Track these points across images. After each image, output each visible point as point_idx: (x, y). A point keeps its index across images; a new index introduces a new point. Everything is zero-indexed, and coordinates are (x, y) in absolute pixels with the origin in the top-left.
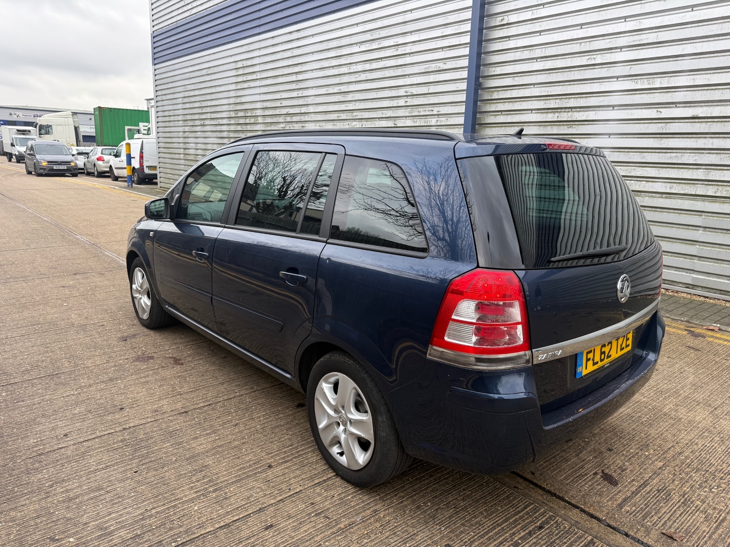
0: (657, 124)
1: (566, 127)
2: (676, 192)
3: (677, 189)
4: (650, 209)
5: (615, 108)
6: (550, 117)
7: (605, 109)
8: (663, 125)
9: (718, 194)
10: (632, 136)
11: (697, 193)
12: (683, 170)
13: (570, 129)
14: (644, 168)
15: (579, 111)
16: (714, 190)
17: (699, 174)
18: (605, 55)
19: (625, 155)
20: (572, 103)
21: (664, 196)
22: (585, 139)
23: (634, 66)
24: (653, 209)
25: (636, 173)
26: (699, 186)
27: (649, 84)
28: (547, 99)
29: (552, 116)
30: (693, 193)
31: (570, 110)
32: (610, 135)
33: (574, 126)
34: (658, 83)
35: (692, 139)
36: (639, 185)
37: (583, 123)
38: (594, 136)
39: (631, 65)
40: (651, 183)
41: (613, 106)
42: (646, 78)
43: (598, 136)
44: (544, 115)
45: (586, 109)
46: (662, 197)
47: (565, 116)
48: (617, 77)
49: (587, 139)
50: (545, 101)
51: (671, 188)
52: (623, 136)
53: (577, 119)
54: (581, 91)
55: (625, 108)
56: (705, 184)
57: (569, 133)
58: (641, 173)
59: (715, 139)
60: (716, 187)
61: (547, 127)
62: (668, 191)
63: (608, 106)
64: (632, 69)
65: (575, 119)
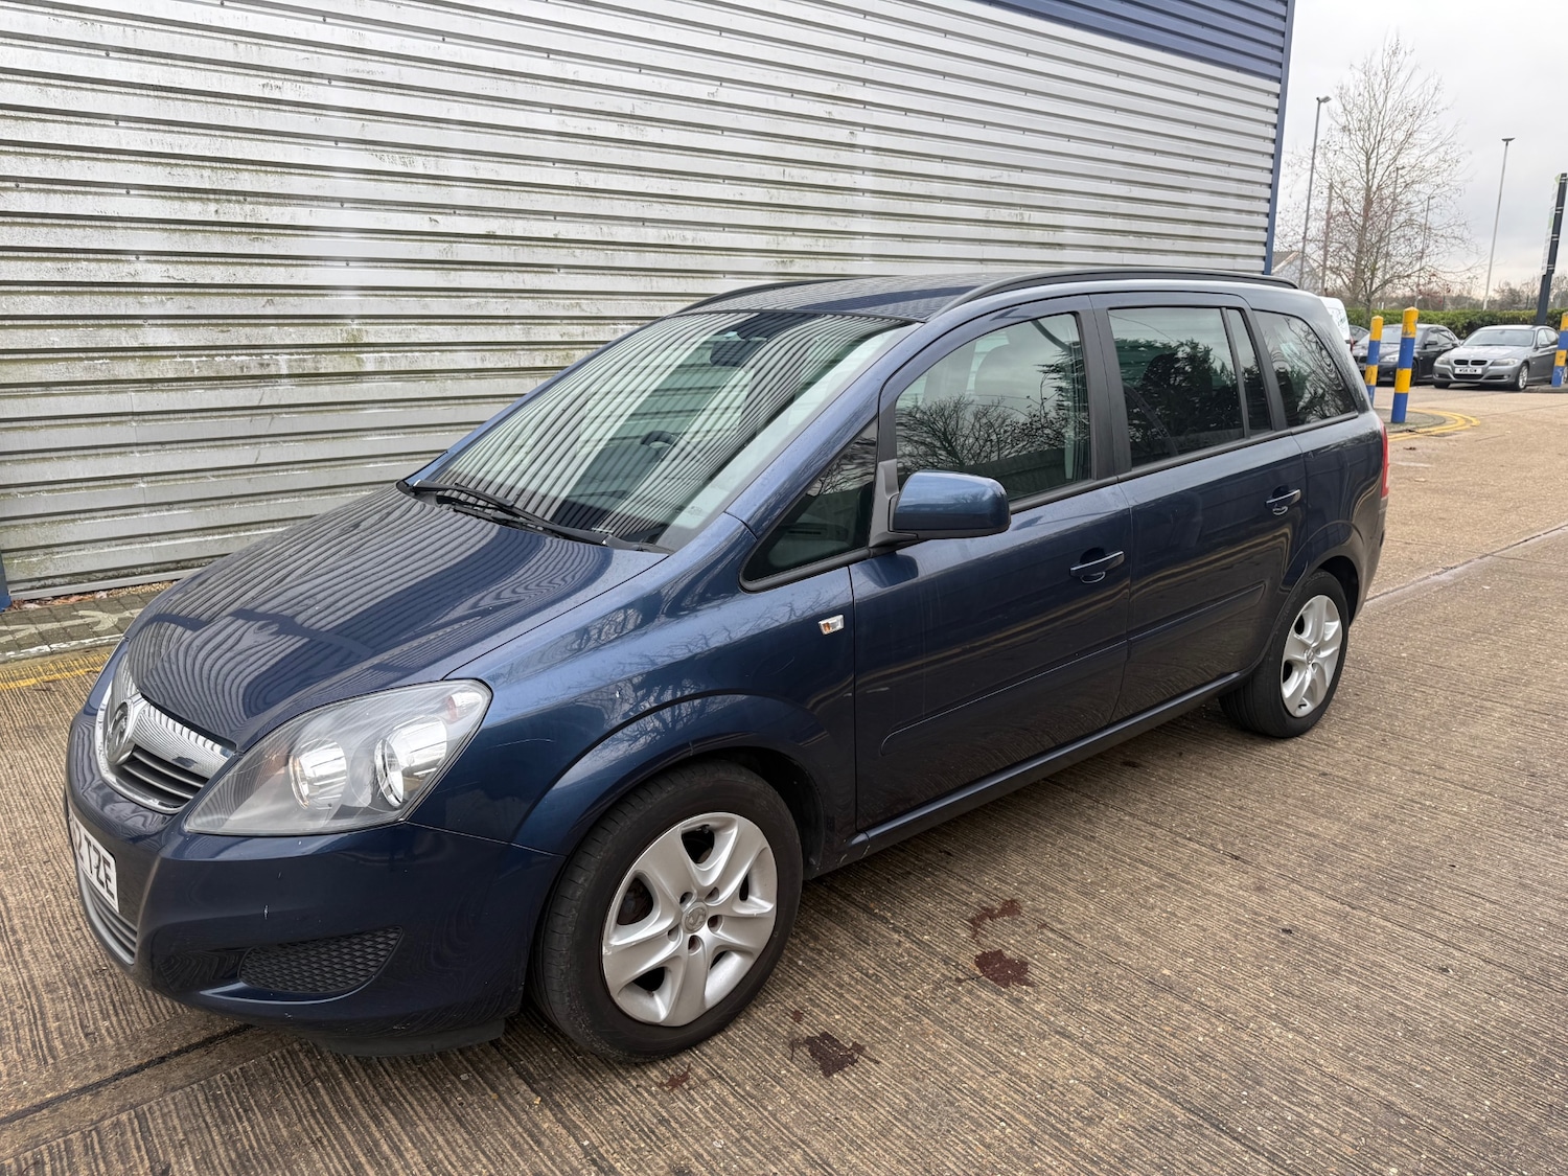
0: (436, 244)
1: (244, 238)
2: (493, 366)
3: (492, 360)
4: (457, 402)
5: (345, 205)
6: (194, 210)
7: (326, 204)
8: (446, 245)
9: (549, 364)
10: (393, 264)
11: (522, 365)
12: (493, 327)
13: (256, 243)
14: (431, 327)
15: (271, 204)
16: (542, 358)
17: (516, 333)
18: (302, 85)
19: (391, 302)
20: (247, 181)
21: (472, 375)
22: (299, 268)
23: (369, 123)
24: (462, 401)
25: (420, 336)
26: (522, 353)
27: (404, 164)
28: (176, 165)
29: (200, 209)
30: (517, 365)
31: (241, 198)
32: (347, 260)
33: (266, 237)
34: (420, 165)
35: (495, 274)
36: (432, 360)
37: (282, 231)
38: (315, 262)
39: (365, 120)
40: (448, 353)
41: (342, 201)
42: (397, 153)
43: (322, 263)
44: (177, 204)
45: (283, 201)
46: (470, 378)
47: (235, 212)
48: (337, 140)
49: (304, 269)
50: (168, 169)
51: (483, 360)
52: (375, 264)
53: (269, 222)
54: (262, 156)
55: (367, 206)
56: (527, 350)
57: (257, 252)
58: (428, 336)
59: (526, 275)
60: (544, 353)
61: (193, 235)
62: (479, 365)
63: (333, 199)
64: (366, 128)
65: (265, 222)
